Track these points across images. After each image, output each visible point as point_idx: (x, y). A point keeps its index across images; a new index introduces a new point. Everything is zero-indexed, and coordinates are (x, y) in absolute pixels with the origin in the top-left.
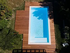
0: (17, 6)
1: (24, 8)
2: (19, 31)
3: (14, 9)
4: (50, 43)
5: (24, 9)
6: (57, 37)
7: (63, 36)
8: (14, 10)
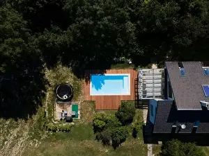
0: (90, 109)
1: (92, 102)
2: (118, 104)
3: (94, 112)
4: (129, 75)
5: (94, 101)
6: (123, 68)
7: (122, 62)
8: (96, 112)
